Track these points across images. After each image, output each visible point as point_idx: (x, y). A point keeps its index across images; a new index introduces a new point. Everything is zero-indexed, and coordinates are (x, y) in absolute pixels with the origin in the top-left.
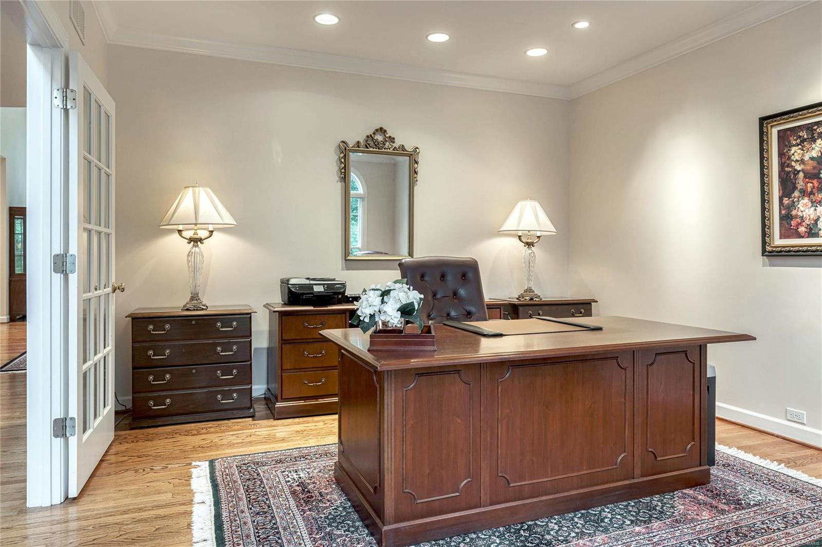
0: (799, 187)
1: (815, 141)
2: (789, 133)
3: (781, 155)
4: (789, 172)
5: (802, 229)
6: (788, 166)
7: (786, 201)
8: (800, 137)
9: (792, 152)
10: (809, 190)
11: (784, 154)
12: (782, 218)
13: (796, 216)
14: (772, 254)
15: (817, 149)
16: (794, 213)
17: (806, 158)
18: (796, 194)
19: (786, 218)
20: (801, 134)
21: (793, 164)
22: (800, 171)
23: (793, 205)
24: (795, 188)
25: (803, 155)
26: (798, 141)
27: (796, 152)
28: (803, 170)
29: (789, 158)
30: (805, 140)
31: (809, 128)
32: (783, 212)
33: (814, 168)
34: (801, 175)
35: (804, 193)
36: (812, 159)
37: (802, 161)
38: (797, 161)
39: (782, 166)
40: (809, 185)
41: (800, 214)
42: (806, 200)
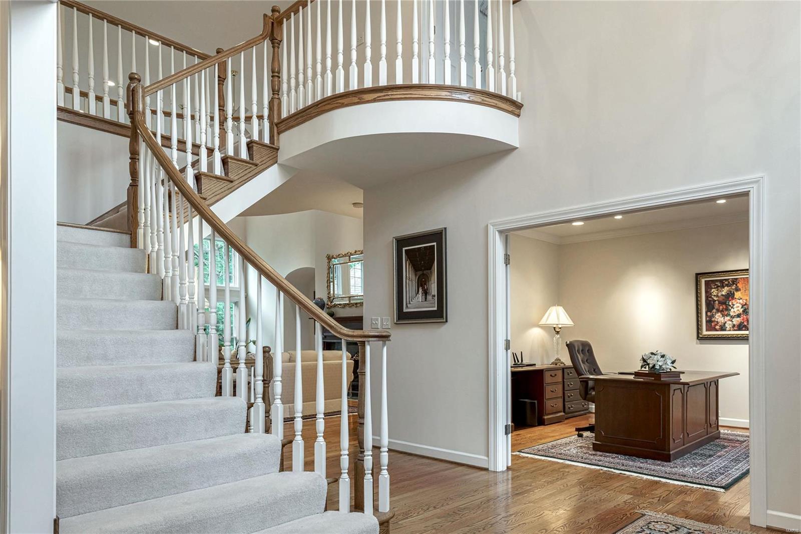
0: (716, 308)
1: (724, 287)
2: (711, 282)
3: (706, 292)
4: (710, 301)
5: (717, 327)
6: (710, 297)
7: (709, 314)
8: (716, 285)
9: (712, 291)
10: (721, 309)
11: (708, 292)
12: (707, 322)
13: (714, 321)
14: (701, 338)
15: (725, 291)
16: (713, 319)
17: (719, 295)
18: (714, 311)
19: (709, 322)
20: (717, 283)
21: (713, 297)
22: (716, 301)
23: (713, 316)
24: (714, 308)
25: (718, 293)
26: (716, 286)
27: (714, 292)
28: (718, 300)
29: (711, 294)
30: (718, 287)
31: (721, 281)
32: (708, 319)
33: (723, 300)
34: (717, 302)
35: (718, 311)
36: (722, 295)
37: (717, 296)
38: (714, 296)
39: (707, 297)
40: (721, 307)
41: (716, 320)
42: (719, 314)
